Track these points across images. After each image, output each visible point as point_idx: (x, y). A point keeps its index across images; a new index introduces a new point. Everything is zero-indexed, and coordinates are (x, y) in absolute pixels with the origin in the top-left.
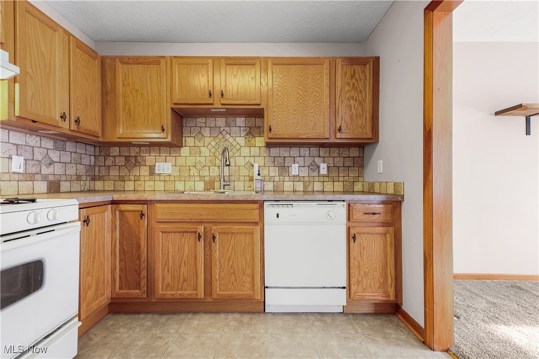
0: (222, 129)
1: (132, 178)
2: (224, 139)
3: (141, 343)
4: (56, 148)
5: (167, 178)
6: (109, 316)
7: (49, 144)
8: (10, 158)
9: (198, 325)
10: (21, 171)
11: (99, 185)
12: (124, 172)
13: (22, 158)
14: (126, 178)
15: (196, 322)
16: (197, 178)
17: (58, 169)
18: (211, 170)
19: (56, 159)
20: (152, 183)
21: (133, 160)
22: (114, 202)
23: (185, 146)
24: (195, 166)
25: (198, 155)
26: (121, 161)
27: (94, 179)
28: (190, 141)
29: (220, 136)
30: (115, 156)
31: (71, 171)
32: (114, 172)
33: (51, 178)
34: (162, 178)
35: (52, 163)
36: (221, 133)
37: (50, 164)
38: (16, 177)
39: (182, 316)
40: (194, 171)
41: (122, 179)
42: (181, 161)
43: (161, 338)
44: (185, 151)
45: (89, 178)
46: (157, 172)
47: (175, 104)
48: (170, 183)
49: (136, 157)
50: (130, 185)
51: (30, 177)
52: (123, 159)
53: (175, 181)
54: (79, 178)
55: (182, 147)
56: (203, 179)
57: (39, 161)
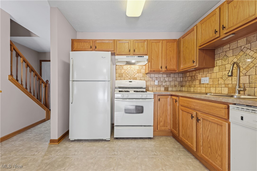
0: (243, 47)
1: (193, 86)
2: (245, 55)
3: (167, 148)
4: (167, 77)
5: (207, 86)
6: (171, 137)
7: (165, 76)
8: (155, 81)
9: (190, 162)
10: (157, 84)
11: (184, 89)
12: (191, 83)
13: (157, 81)
14: (191, 86)
15: (190, 160)
16: (223, 86)
17: (168, 83)
18: (233, 80)
19: (167, 80)
20: (200, 88)
21: (193, 78)
22: (172, 95)
23: (216, 66)
24: (222, 78)
25: (224, 70)
26: (189, 78)
27: (182, 86)
28: (218, 62)
29: (241, 53)
30: (188, 77)
31: (172, 84)
32: (188, 84)
33: (165, 86)
34: (204, 86)
35: (166, 81)
36: (242, 50)
37: (165, 82)
38: (156, 86)
39: (190, 155)
40: (221, 81)
41: (190, 86)
42: (214, 75)
43: (173, 152)
44: (216, 69)
45: (180, 86)
46: (202, 83)
47: (200, 46)
48: (208, 88)
49: (194, 76)
50: (192, 89)
51: (159, 86)
52: (190, 77)
53: (210, 87)
54: (175, 86)
55: (214, 67)
56: (227, 86)
57: (162, 81)
